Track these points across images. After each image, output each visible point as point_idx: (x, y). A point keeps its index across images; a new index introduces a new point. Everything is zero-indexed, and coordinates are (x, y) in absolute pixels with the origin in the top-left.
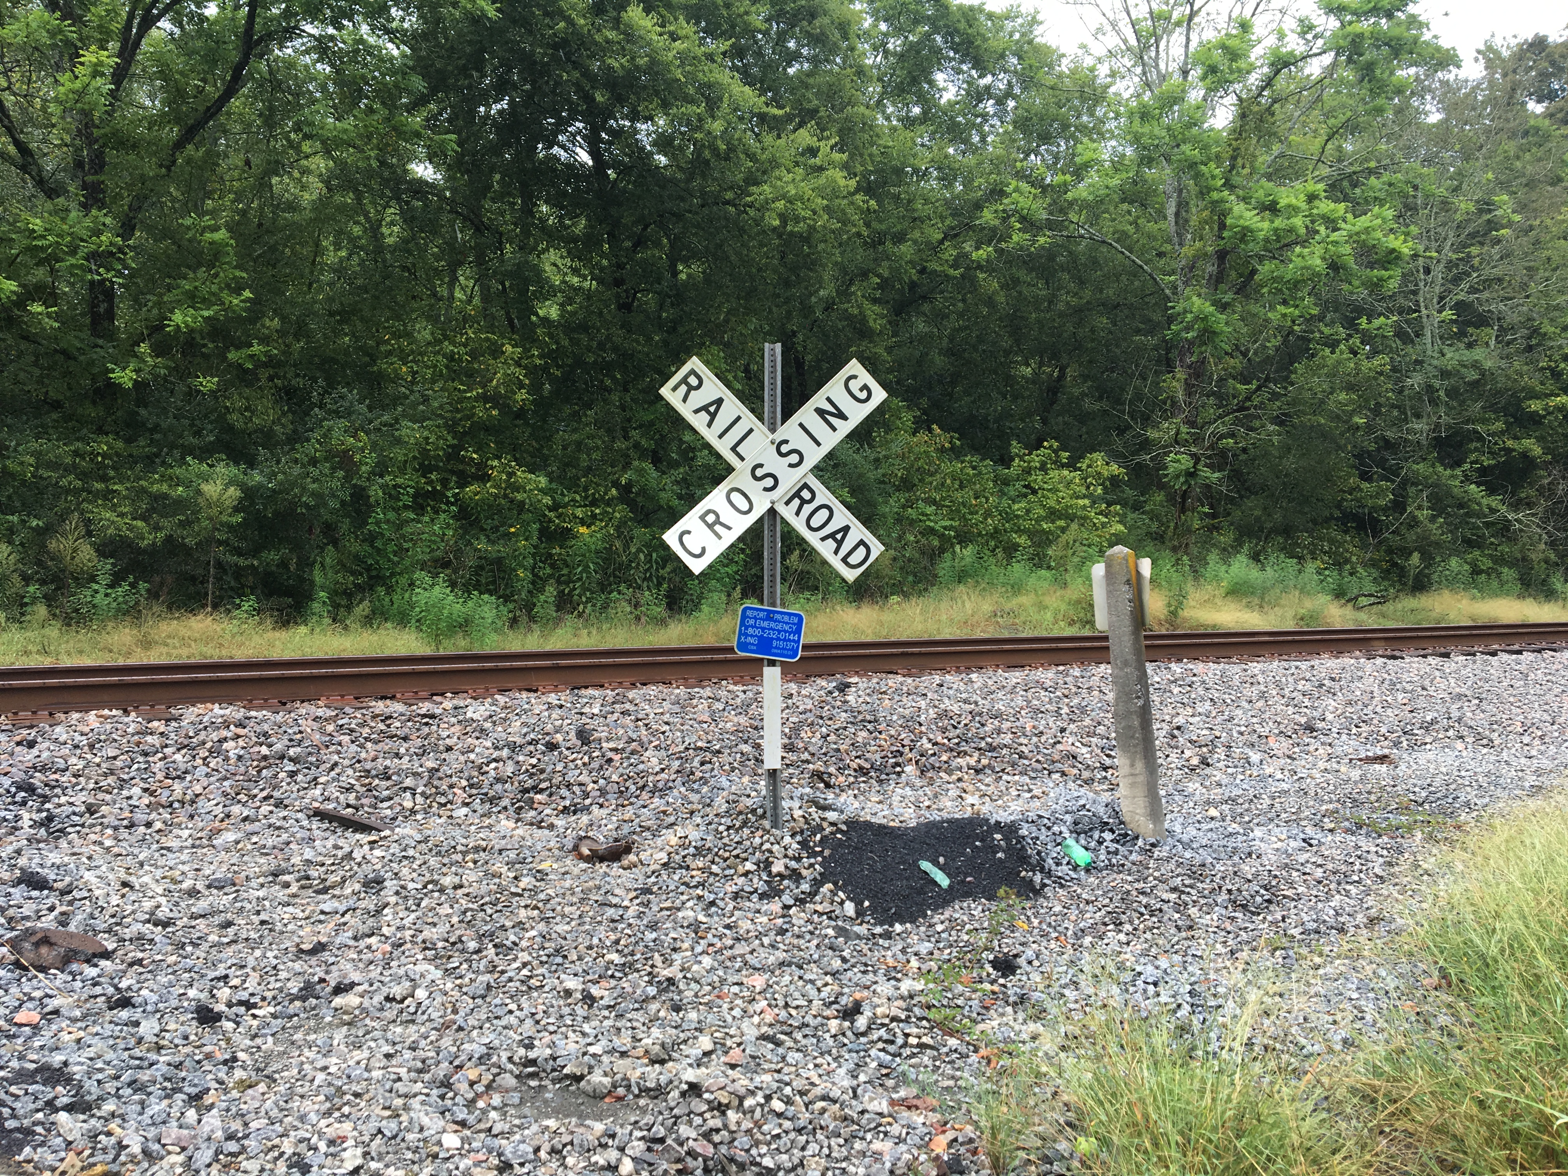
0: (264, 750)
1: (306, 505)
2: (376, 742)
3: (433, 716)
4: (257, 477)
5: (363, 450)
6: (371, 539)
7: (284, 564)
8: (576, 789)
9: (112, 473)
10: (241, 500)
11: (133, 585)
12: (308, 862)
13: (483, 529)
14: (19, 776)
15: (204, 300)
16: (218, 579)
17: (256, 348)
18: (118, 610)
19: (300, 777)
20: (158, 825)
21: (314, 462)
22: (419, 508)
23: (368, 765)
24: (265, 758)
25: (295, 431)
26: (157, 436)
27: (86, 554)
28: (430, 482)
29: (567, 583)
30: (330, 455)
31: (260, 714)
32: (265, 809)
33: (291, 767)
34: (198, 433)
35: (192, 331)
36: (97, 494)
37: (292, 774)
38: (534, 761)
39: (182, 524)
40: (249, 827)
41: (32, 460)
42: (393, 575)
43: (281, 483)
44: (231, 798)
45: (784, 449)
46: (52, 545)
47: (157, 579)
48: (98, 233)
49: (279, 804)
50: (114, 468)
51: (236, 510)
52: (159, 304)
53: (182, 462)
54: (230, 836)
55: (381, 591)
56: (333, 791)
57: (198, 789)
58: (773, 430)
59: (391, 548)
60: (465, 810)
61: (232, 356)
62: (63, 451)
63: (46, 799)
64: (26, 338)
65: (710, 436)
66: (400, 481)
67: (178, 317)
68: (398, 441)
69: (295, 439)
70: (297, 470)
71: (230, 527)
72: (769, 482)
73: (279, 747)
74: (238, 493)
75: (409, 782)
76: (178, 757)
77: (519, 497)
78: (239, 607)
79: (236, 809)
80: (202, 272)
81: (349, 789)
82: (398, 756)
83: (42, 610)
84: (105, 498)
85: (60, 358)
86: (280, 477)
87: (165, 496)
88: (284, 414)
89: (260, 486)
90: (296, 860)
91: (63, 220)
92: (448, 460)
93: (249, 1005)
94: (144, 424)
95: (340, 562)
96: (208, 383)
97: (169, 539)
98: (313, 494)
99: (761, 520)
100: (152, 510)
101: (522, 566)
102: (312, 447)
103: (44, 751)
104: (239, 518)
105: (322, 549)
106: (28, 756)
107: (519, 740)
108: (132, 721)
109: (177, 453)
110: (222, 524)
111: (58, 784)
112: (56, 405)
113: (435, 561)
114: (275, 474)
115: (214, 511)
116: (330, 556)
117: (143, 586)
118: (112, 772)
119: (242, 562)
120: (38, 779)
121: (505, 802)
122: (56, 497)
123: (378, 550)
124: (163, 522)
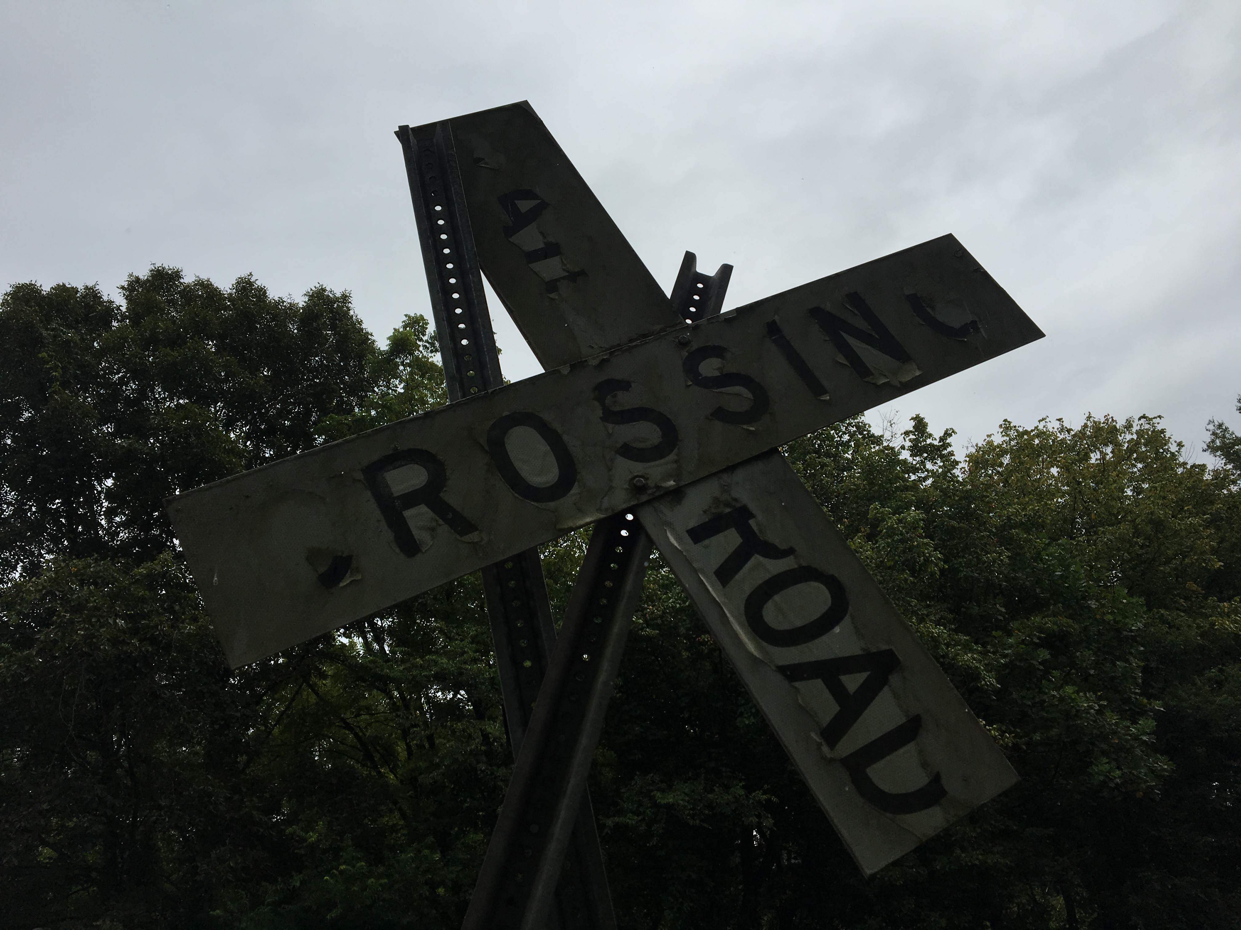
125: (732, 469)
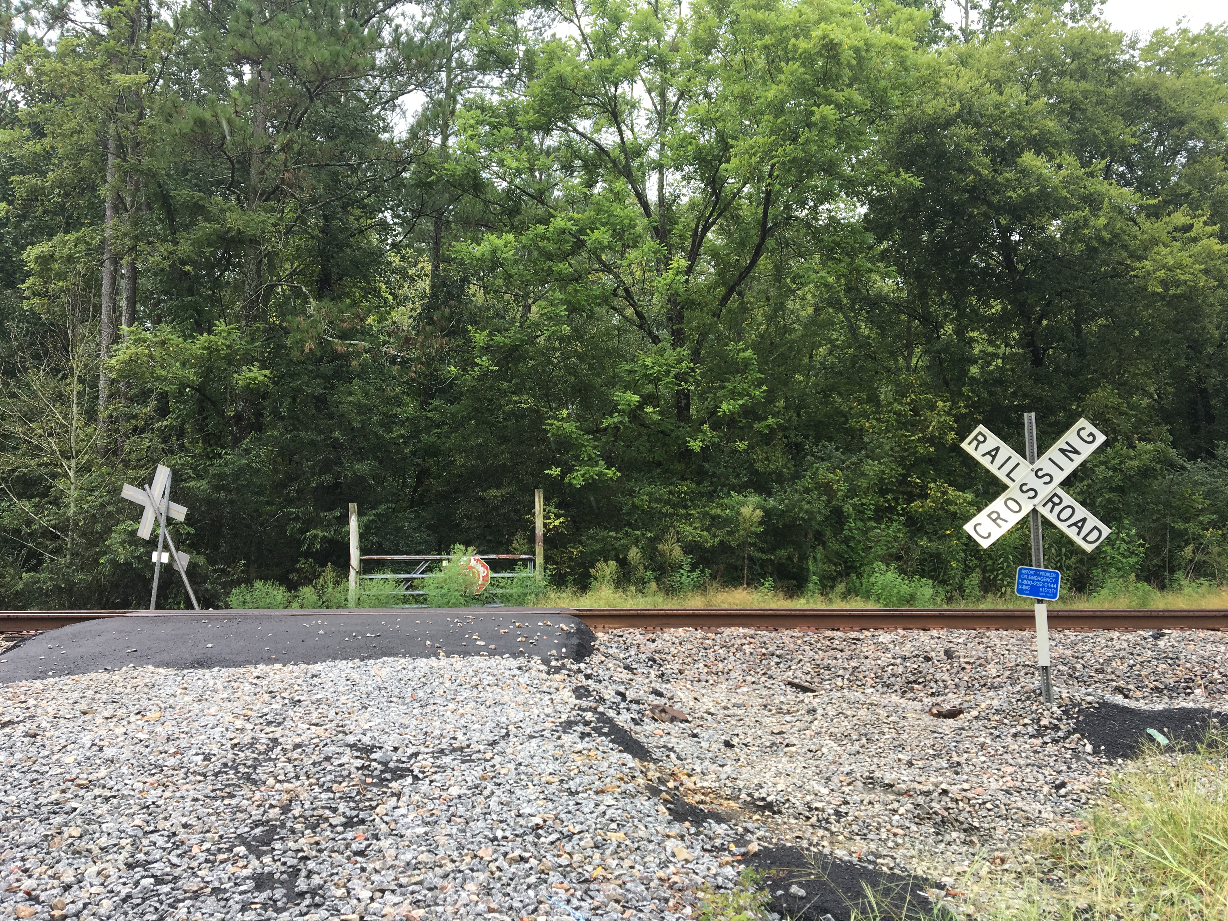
0: (764, 651)
1: (802, 519)
2: (825, 651)
3: (858, 640)
4: (772, 502)
5: (838, 481)
6: (846, 541)
7: (790, 558)
8: (940, 683)
9: (689, 504)
10: (763, 517)
11: (702, 571)
12: (782, 703)
13: (926, 533)
14: (649, 655)
15: (739, 394)
16: (750, 568)
17: (771, 421)
18: (694, 586)
19: (781, 665)
20: (711, 682)
21: (807, 491)
22: (878, 519)
23: (819, 662)
24: (764, 654)
25: (797, 472)
26: (714, 480)
27: (677, 552)
28: (887, 501)
29: (992, 571)
30: (818, 486)
31: (762, 633)
32: (763, 679)
33: (777, 660)
34: (738, 476)
35: (732, 413)
36: (682, 516)
37: (778, 664)
38: (916, 666)
39: (730, 533)
40: (754, 686)
41: (647, 498)
42: (861, 565)
43: (786, 506)
44: (747, 672)
45: (1040, 474)
46: (660, 547)
47: (715, 567)
48: (680, 361)
49: (770, 677)
50: (691, 501)
51: (760, 523)
52: (713, 399)
53: (729, 495)
54: (745, 689)
55: (853, 576)
56: (799, 673)
57: (730, 667)
58: (1032, 463)
59: (861, 546)
60: (872, 690)
61: (756, 426)
62: (663, 492)
63: (661, 666)
64: (643, 425)
65: (993, 469)
66: (864, 501)
67: (724, 406)
68: (863, 474)
69: (797, 476)
70: (797, 496)
71: (757, 534)
72: (1032, 494)
73: (771, 649)
74: (762, 513)
75: (841, 672)
76: (721, 651)
77: (952, 508)
78: (763, 584)
79: (749, 678)
80: (738, 377)
81: (808, 673)
82: (836, 658)
83: (654, 585)
84: (686, 519)
85: (661, 436)
86: (786, 501)
87: (719, 516)
88: (789, 460)
89: (774, 508)
90: (777, 701)
91: (662, 356)
92: (900, 485)
93: (746, 745)
94: (707, 473)
95: (826, 557)
96: (741, 445)
97: (721, 542)
98: (806, 512)
99: (1028, 515)
100: (712, 525)
101: (955, 559)
102: (807, 482)
103: (659, 644)
104: (761, 529)
105: (815, 548)
106: (653, 646)
107: (908, 654)
108: (700, 633)
109: (726, 490)
110: (752, 533)
111: (666, 660)
112: (659, 464)
113: (890, 555)
114: (783, 500)
115: (747, 525)
116: (820, 552)
117: (707, 571)
118: (690, 655)
119: (764, 556)
120: (657, 656)
121: (897, 687)
122: (660, 519)
123: (852, 549)
124: (718, 532)
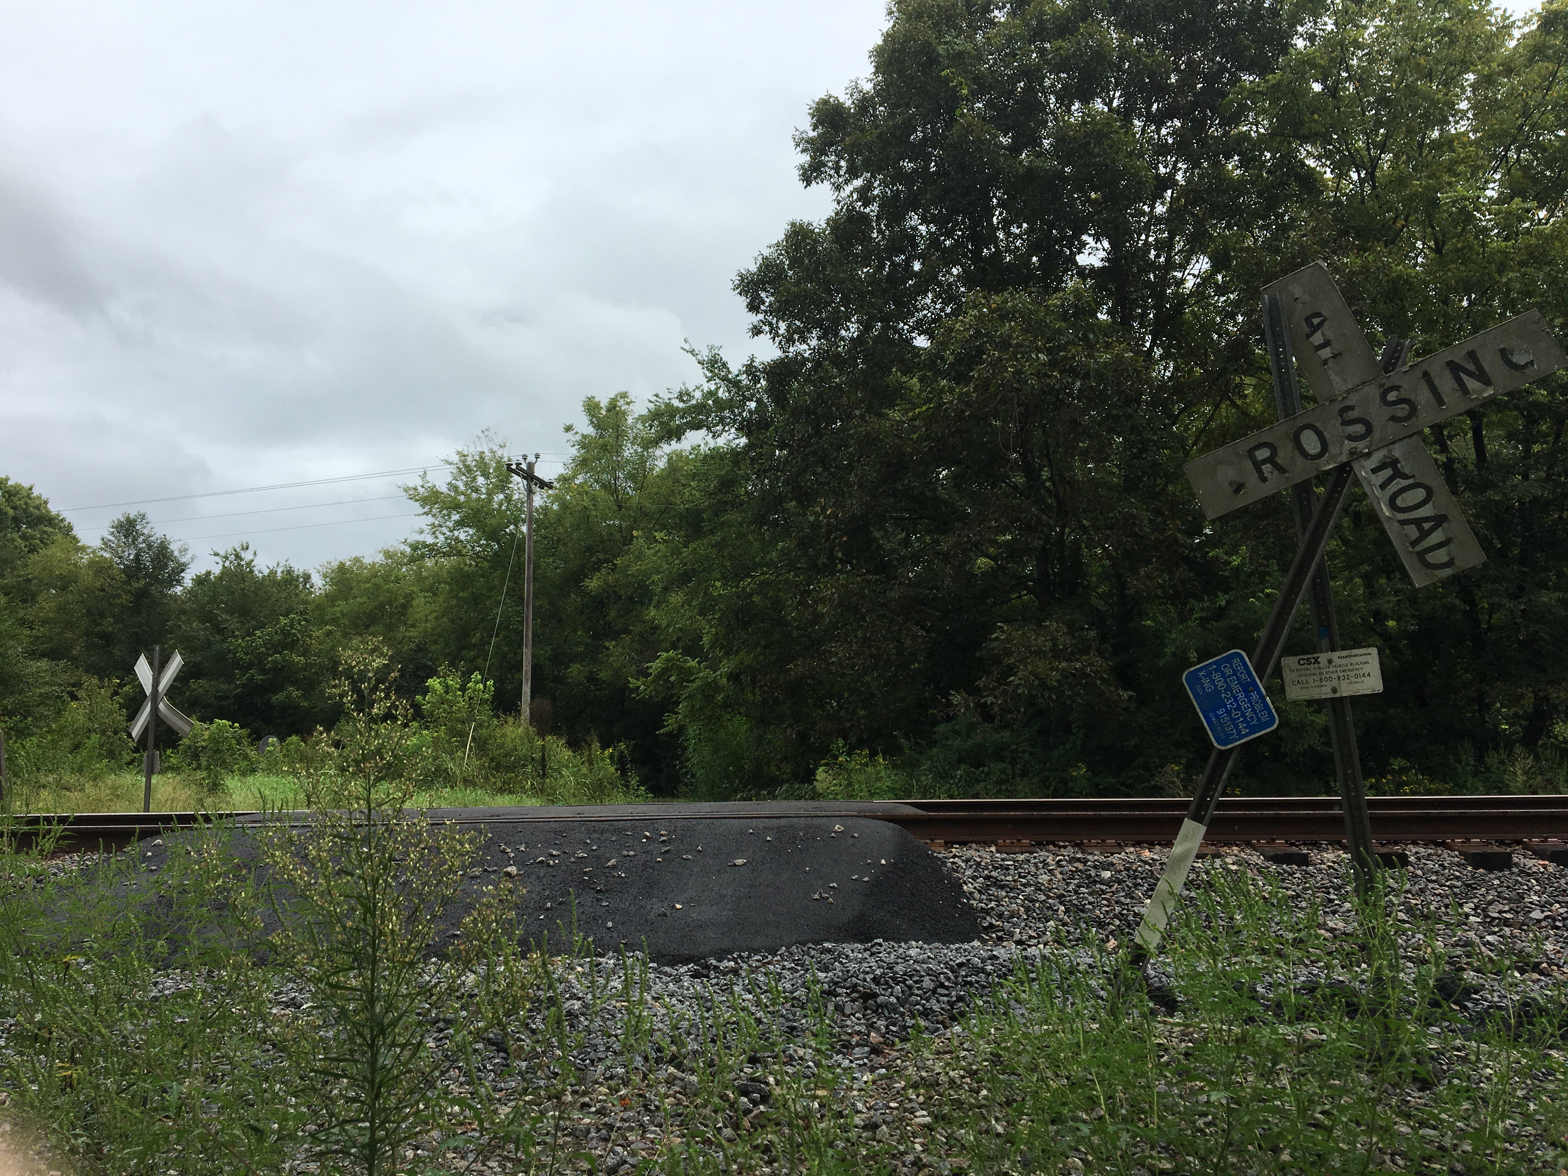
125: (1393, 443)
